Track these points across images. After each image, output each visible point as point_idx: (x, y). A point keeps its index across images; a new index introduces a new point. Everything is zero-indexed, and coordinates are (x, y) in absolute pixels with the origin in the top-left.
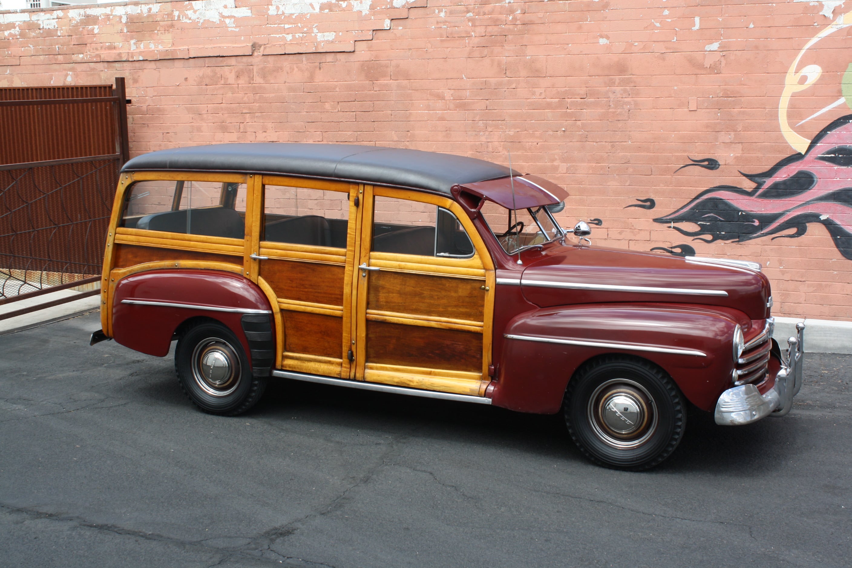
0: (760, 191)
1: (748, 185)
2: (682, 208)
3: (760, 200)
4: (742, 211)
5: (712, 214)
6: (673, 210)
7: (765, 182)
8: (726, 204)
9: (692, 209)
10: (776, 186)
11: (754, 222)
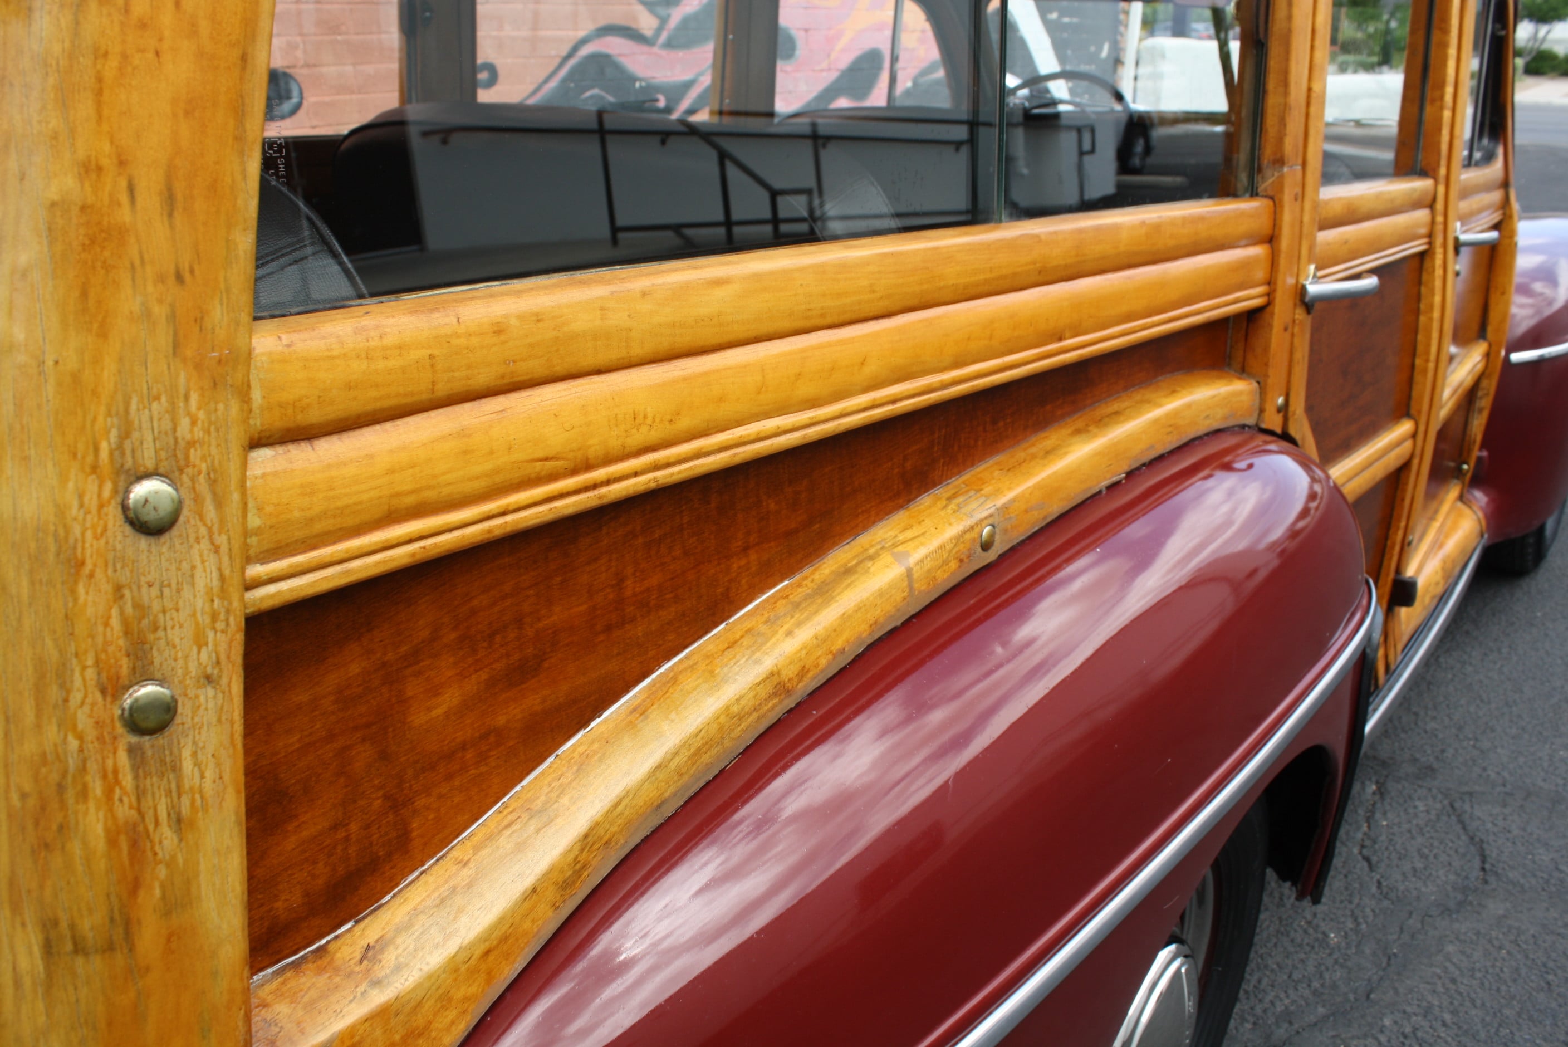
0: (664, 36)
1: (646, 22)
2: (546, 80)
3: (664, 53)
4: (640, 80)
5: (596, 91)
6: (531, 88)
7: (669, 16)
8: (618, 67)
9: (564, 81)
10: (686, 22)
11: (657, 100)
